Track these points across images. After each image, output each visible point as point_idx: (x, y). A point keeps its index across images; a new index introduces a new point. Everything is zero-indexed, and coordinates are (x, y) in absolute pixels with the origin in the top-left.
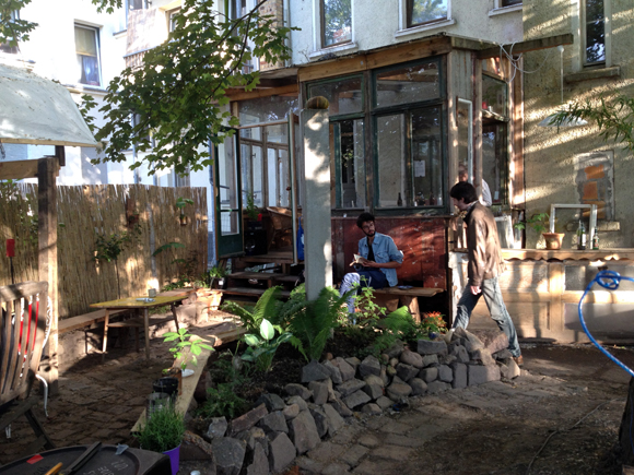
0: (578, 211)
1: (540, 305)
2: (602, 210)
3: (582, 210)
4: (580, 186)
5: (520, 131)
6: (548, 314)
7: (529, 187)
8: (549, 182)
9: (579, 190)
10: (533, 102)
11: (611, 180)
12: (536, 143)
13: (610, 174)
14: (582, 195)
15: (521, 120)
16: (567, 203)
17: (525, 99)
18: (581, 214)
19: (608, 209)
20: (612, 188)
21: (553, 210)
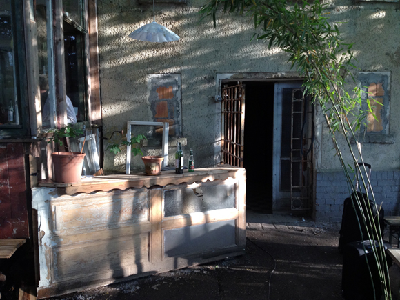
0: (151, 128)
1: (141, 236)
2: (172, 127)
3: (155, 127)
4: (153, 105)
5: (95, 45)
6: (149, 245)
7: (106, 103)
8: (124, 100)
9: (152, 108)
10: (106, 18)
11: (179, 100)
12: (111, 59)
13: (178, 94)
14: (154, 113)
15: (95, 34)
16: (142, 120)
17: (99, 14)
18: (154, 130)
19: (176, 125)
20: (180, 108)
21: (129, 127)
